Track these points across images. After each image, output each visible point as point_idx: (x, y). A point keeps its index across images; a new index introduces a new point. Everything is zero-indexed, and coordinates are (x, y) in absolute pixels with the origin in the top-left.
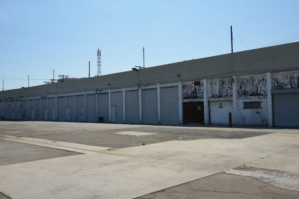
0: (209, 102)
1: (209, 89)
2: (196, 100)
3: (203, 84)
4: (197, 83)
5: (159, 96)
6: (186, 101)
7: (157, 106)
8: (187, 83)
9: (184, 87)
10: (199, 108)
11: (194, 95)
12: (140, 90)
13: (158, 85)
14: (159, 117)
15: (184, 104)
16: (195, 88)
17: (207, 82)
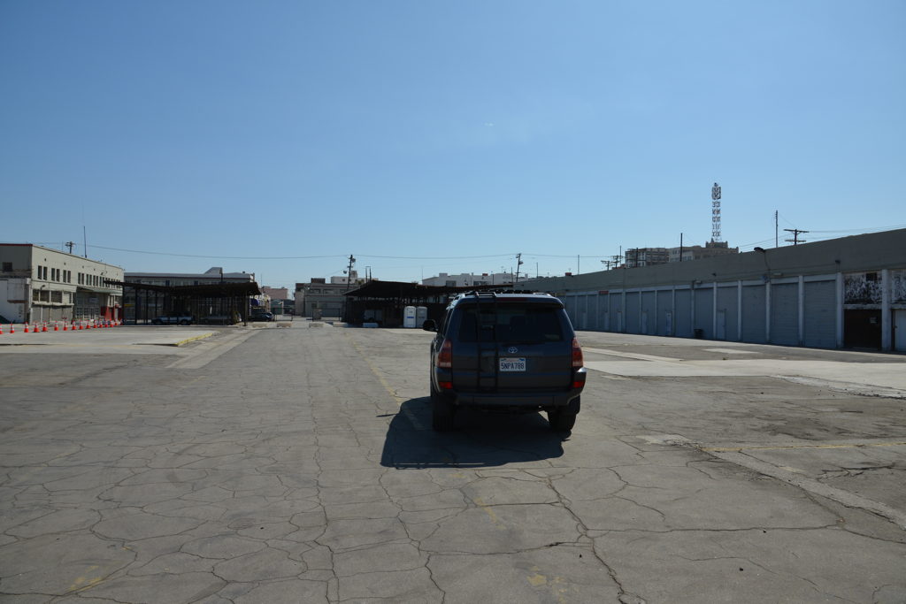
0: (893, 311)
1: (894, 287)
2: (869, 306)
3: (881, 279)
4: (872, 277)
5: (801, 297)
6: (850, 307)
7: (798, 314)
8: (853, 275)
9: (847, 283)
10: (873, 321)
11: (866, 297)
12: (768, 286)
13: (801, 277)
14: (801, 333)
15: (846, 313)
16: (867, 286)
17: (890, 275)
